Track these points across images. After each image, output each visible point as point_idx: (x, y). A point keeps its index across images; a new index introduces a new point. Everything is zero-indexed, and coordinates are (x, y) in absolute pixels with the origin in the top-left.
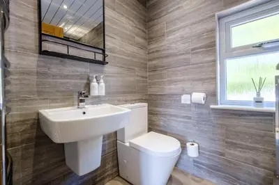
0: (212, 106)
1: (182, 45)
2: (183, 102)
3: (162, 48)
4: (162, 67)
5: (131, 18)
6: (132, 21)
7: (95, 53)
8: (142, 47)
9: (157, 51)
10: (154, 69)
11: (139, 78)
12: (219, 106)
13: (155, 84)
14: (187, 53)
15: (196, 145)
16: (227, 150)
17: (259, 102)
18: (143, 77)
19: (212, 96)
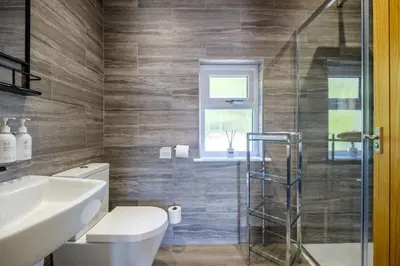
0: (195, 160)
1: (161, 83)
2: (161, 157)
3: (132, 80)
4: (132, 107)
5: (80, 18)
6: (81, 22)
7: (14, 70)
8: (96, 69)
9: (123, 82)
10: (118, 108)
11: (90, 122)
12: (201, 159)
13: (118, 131)
14: (168, 95)
15: (179, 208)
16: (208, 204)
17: (231, 152)
18: (96, 120)
19: (195, 148)
